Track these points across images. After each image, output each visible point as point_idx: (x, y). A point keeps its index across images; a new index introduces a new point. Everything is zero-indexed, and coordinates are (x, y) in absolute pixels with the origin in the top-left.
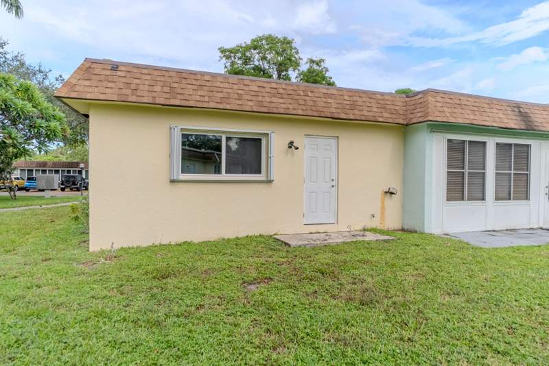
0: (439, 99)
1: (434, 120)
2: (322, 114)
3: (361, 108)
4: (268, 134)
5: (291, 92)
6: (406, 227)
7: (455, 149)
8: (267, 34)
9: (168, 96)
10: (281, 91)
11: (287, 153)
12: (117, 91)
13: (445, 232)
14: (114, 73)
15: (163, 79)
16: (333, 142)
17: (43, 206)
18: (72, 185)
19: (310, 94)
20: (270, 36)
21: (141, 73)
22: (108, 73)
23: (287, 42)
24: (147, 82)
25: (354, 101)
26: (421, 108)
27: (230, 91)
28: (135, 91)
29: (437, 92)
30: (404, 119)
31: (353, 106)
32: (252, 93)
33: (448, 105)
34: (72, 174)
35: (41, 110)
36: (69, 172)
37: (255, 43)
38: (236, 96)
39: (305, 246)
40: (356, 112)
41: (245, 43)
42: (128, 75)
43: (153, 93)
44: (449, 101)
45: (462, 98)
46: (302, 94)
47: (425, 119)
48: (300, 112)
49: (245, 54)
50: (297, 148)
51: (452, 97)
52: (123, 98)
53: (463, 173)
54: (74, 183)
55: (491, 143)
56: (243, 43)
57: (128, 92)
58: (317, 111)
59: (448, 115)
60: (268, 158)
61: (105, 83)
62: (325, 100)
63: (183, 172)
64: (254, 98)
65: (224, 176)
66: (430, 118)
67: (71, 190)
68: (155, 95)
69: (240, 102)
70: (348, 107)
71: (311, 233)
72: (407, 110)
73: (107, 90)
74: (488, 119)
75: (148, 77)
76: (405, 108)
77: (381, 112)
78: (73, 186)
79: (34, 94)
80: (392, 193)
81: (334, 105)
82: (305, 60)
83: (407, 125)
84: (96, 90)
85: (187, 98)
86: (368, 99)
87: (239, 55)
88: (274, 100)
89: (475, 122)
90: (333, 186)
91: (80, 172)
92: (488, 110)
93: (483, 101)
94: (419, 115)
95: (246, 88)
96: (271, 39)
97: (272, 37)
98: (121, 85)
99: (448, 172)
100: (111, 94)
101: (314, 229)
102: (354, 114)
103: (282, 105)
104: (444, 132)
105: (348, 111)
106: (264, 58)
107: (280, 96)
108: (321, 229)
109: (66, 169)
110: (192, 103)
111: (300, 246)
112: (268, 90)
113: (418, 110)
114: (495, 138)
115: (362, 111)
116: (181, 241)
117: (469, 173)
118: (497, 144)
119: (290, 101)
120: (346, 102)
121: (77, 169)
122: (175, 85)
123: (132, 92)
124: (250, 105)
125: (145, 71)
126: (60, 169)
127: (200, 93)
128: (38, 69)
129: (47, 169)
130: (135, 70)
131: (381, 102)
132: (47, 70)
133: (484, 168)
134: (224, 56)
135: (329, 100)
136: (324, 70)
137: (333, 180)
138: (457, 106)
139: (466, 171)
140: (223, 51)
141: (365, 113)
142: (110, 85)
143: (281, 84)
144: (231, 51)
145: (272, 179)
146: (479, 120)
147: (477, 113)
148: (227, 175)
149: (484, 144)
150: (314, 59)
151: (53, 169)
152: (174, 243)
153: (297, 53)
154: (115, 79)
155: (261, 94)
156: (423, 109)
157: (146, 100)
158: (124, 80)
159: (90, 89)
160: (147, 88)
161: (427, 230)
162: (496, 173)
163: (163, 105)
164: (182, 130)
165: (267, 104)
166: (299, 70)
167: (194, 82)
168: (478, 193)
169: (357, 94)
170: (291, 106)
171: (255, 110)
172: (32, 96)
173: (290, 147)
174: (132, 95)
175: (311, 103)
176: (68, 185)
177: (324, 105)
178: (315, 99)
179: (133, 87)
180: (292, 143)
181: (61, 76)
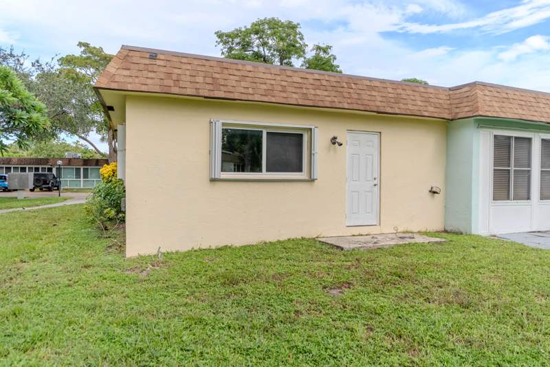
0: (487, 93)
1: (484, 114)
2: (368, 108)
3: (405, 101)
4: (311, 129)
5: (335, 84)
6: (449, 229)
7: (502, 146)
8: (269, 17)
9: (211, 87)
10: (324, 83)
11: (329, 149)
12: (158, 82)
13: (493, 234)
14: (153, 62)
15: (203, 69)
16: (375, 138)
17: (26, 209)
18: (43, 184)
19: (353, 86)
20: (273, 19)
21: (181, 63)
22: (147, 61)
23: (292, 27)
24: (188, 73)
25: (397, 94)
26: (468, 102)
27: (273, 82)
28: (176, 82)
29: (484, 85)
30: (449, 114)
31: (398, 100)
32: (295, 85)
33: (496, 99)
34: (40, 172)
35: (21, 100)
36: (37, 169)
37: (257, 27)
38: (280, 88)
39: (359, 249)
40: (401, 106)
41: (245, 27)
42: (168, 64)
43: (195, 84)
44: (497, 95)
45: (509, 92)
46: (346, 86)
47: (474, 114)
48: (346, 106)
49: (244, 39)
50: (341, 144)
51: (499, 90)
52: (166, 90)
53: (509, 170)
54: (45, 182)
55: (537, 139)
56: (243, 27)
57: (171, 83)
58: (363, 105)
59: (498, 110)
60: (311, 155)
61: (145, 73)
62: (369, 93)
63: (222, 170)
64: (298, 91)
65: (264, 175)
66: (481, 113)
67: (41, 190)
68: (198, 86)
69: (285, 95)
70: (393, 100)
71: (354, 235)
72: (451, 104)
73: (148, 80)
74: (535, 114)
75: (189, 67)
76: (449, 102)
77: (426, 106)
78: (44, 186)
79: (13, 82)
80: (435, 192)
81: (379, 99)
82: (311, 46)
83: (452, 120)
84: (137, 80)
85: (232, 89)
86: (411, 92)
87: (237, 40)
88: (318, 92)
89: (524, 118)
90: (375, 185)
91: (50, 170)
92: (534, 105)
93: (529, 95)
94: (467, 109)
95: (289, 79)
96: (274, 24)
97: (276, 21)
98: (162, 76)
99: (494, 170)
100: (153, 85)
101: (356, 231)
102: (399, 108)
103: (328, 98)
104: (490, 128)
105: (394, 105)
106: (264, 44)
107: (324, 88)
108: (364, 231)
109: (34, 166)
110: (236, 96)
111: (353, 249)
112: (312, 82)
113: (465, 104)
114: (540, 134)
115: (407, 104)
116: (221, 245)
117: (514, 171)
118: (542, 140)
119: (334, 94)
120: (390, 95)
121: (47, 167)
122: (217, 76)
123: (174, 83)
124: (294, 98)
125: (184, 60)
126: (27, 167)
127: (243, 84)
128: (9, 53)
129: (12, 166)
130: (174, 59)
131: (425, 95)
132: (20, 55)
133: (529, 165)
134: (221, 41)
135: (374, 93)
136: (332, 58)
137: (375, 179)
138: (504, 100)
139: (512, 168)
140: (220, 35)
141: (410, 107)
142: (151, 75)
143: (324, 75)
144: (228, 36)
145: (315, 178)
146: (527, 115)
147: (525, 108)
148: (268, 173)
149: (529, 140)
150: (321, 45)
151: (20, 166)
152: (214, 248)
153: (302, 39)
154: (155, 68)
155: (304, 86)
156: (470, 103)
157: (189, 92)
158: (164, 70)
159: (130, 80)
160: (189, 79)
161: (474, 232)
162: (542, 171)
163: (205, 97)
164: (223, 124)
165: (312, 97)
166: (305, 58)
167: (236, 73)
168: (523, 192)
169: (400, 87)
170: (336, 100)
171: (300, 103)
172: (11, 83)
173: (334, 143)
174: (174, 86)
175: (356, 96)
176: (38, 185)
177: (369, 98)
178: (359, 91)
179: (174, 77)
180: (335, 138)
181: (38, 62)
